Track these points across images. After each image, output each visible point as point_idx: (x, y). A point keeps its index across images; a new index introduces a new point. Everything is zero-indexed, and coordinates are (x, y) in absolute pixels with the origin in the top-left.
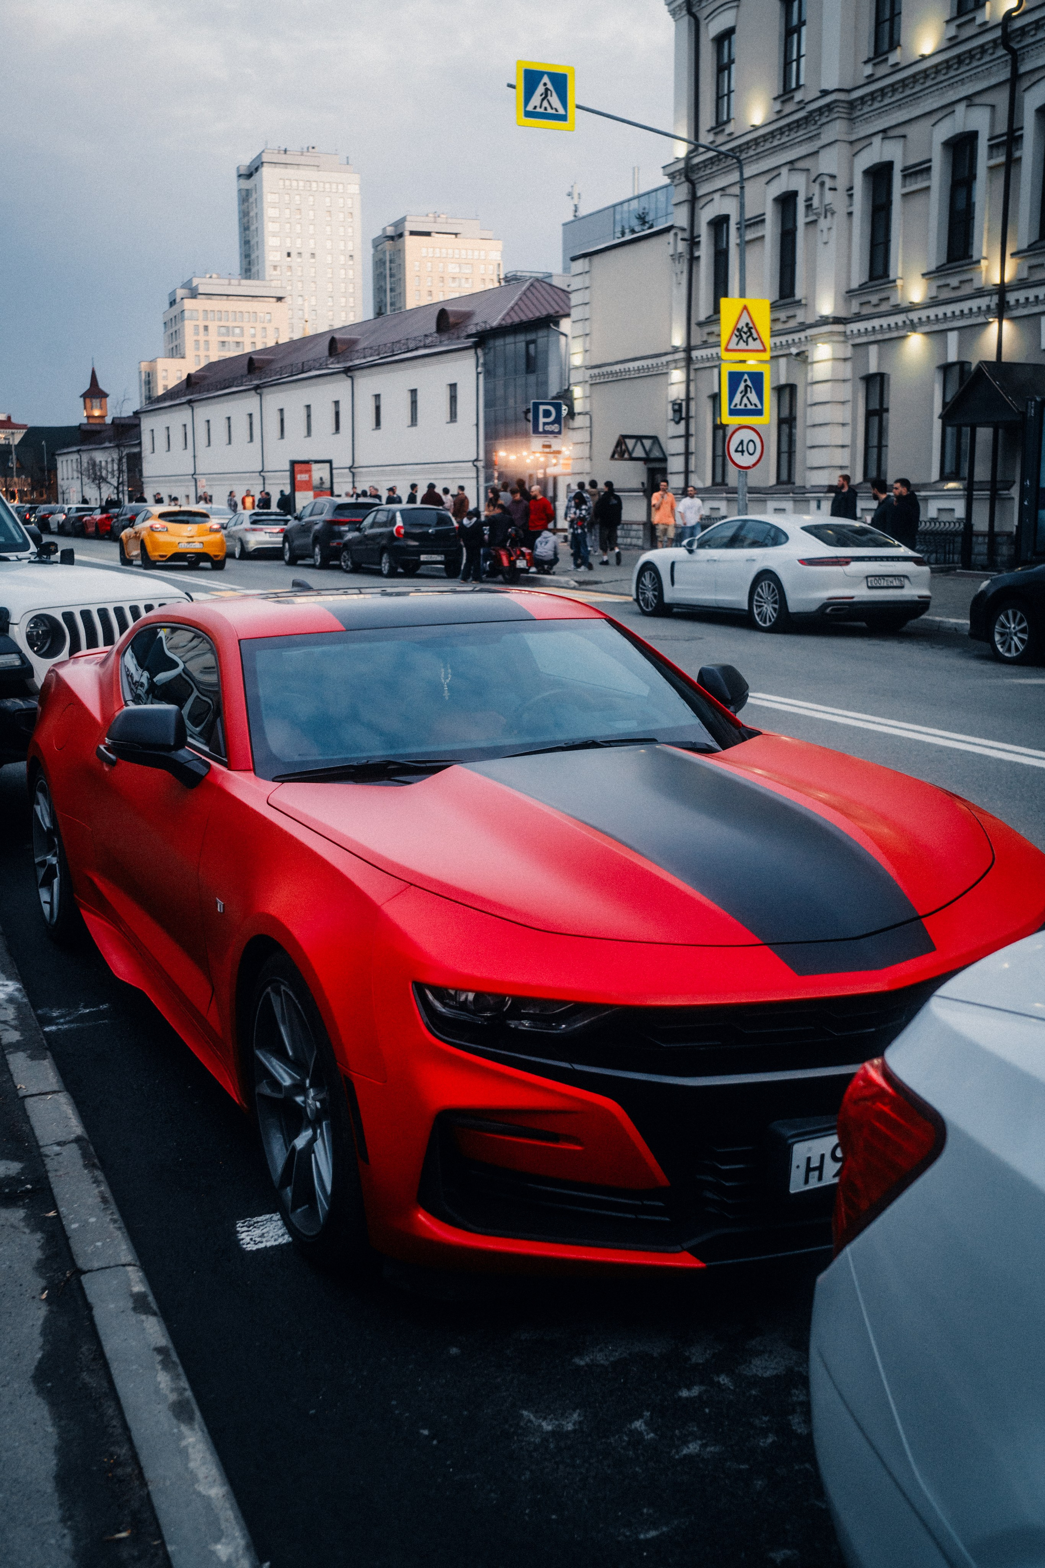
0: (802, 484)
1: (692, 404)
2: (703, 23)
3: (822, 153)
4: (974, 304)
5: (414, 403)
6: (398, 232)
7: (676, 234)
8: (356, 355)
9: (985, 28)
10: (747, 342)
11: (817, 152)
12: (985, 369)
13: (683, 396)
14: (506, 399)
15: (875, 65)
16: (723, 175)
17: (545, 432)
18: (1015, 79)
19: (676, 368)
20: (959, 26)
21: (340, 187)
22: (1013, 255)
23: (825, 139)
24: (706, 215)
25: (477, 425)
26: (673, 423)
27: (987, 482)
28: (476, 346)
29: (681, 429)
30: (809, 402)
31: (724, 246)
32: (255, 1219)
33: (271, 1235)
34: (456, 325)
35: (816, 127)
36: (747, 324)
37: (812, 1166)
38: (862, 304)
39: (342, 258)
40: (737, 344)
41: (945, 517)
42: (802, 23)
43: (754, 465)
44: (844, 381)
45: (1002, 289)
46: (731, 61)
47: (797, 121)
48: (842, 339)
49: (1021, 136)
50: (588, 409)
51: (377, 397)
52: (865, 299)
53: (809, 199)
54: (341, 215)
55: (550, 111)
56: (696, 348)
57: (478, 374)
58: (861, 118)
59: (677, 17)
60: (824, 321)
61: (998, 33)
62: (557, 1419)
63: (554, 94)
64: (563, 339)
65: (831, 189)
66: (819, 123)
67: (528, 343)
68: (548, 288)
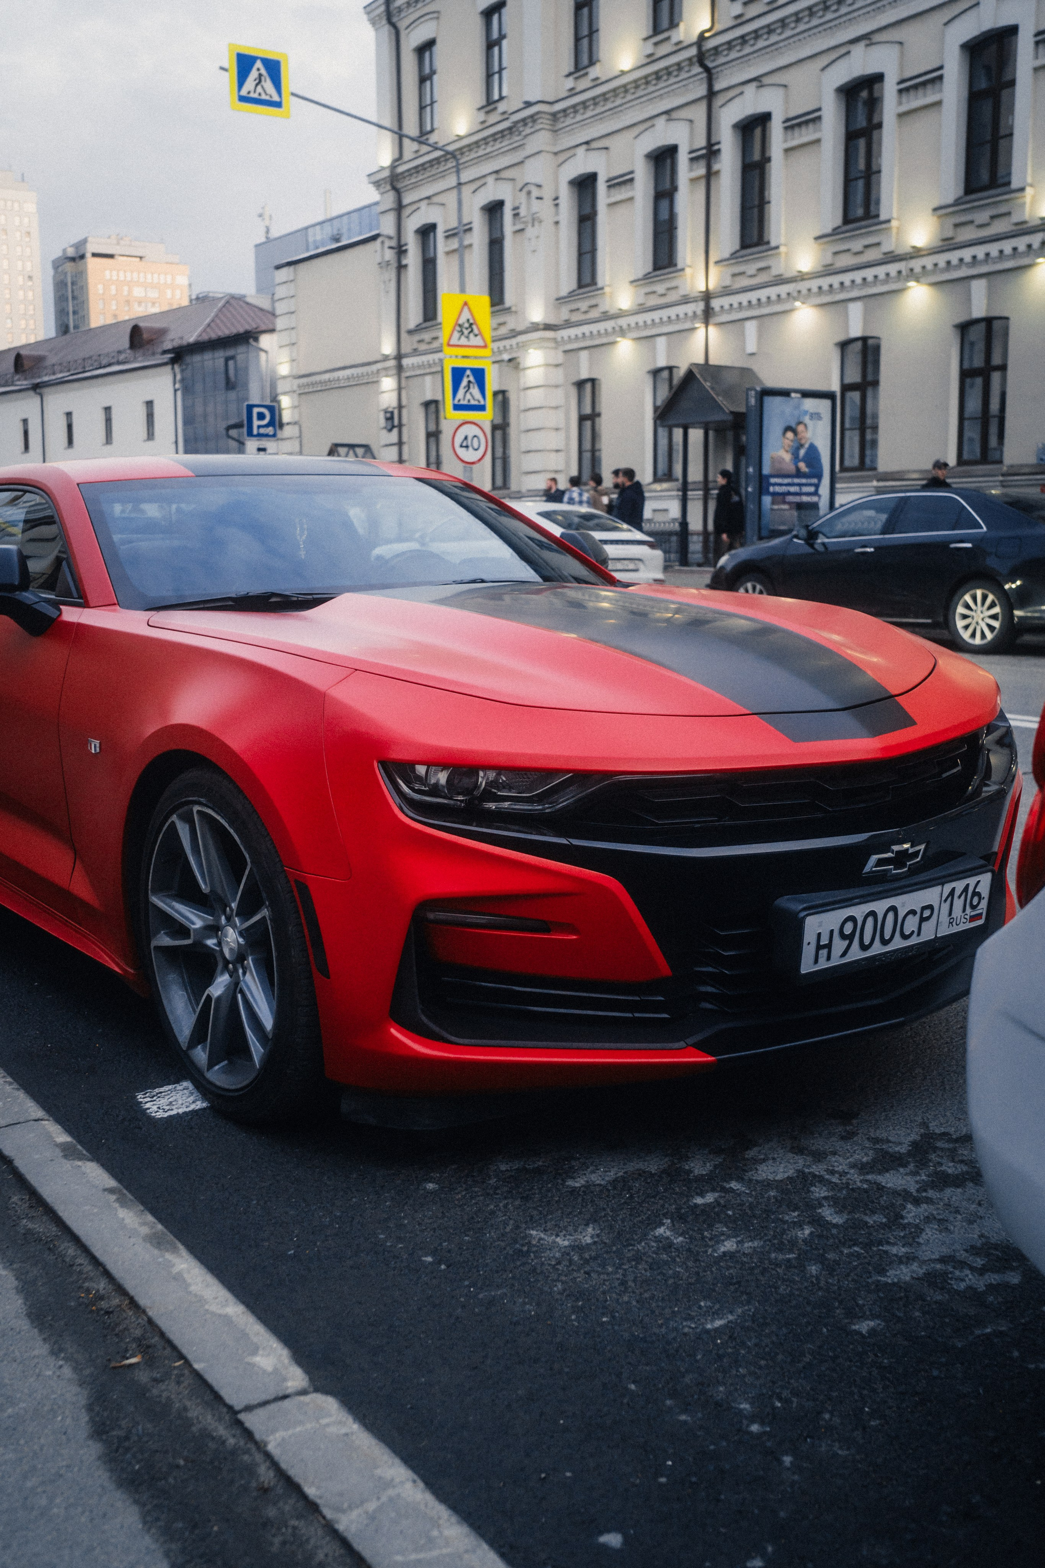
0: (517, 489)
1: (405, 412)
2: (403, 34)
3: (528, 162)
4: (681, 310)
5: (108, 421)
6: (81, 253)
7: (383, 243)
8: (45, 372)
9: (680, 47)
10: (467, 337)
11: (522, 162)
12: (696, 371)
13: (394, 403)
14: (205, 416)
15: (576, 78)
16: (429, 185)
17: (259, 435)
18: (711, 95)
19: (387, 376)
20: (656, 44)
21: (16, 205)
22: (717, 263)
23: (529, 149)
24: (413, 224)
25: (176, 442)
26: (385, 431)
27: (700, 482)
28: (173, 361)
29: (393, 437)
30: (522, 408)
31: (432, 255)
32: (157, 1090)
33: (180, 1102)
34: (150, 342)
35: (520, 138)
36: (468, 320)
37: (822, 943)
38: (572, 311)
39: (20, 280)
40: (459, 339)
41: (660, 517)
42: (502, 37)
43: (480, 460)
44: (557, 386)
45: (707, 297)
46: (433, 72)
47: (502, 131)
48: (553, 345)
49: (719, 150)
50: (296, 418)
51: (69, 415)
52: (574, 306)
53: (516, 208)
54: (18, 234)
55: (264, 97)
56: (406, 356)
57: (176, 391)
58: (564, 130)
59: (377, 26)
60: (535, 327)
61: (693, 51)
62: (571, 1235)
63: (268, 80)
64: (263, 355)
65: (538, 198)
66: (524, 133)
67: (227, 359)
68: (244, 305)
